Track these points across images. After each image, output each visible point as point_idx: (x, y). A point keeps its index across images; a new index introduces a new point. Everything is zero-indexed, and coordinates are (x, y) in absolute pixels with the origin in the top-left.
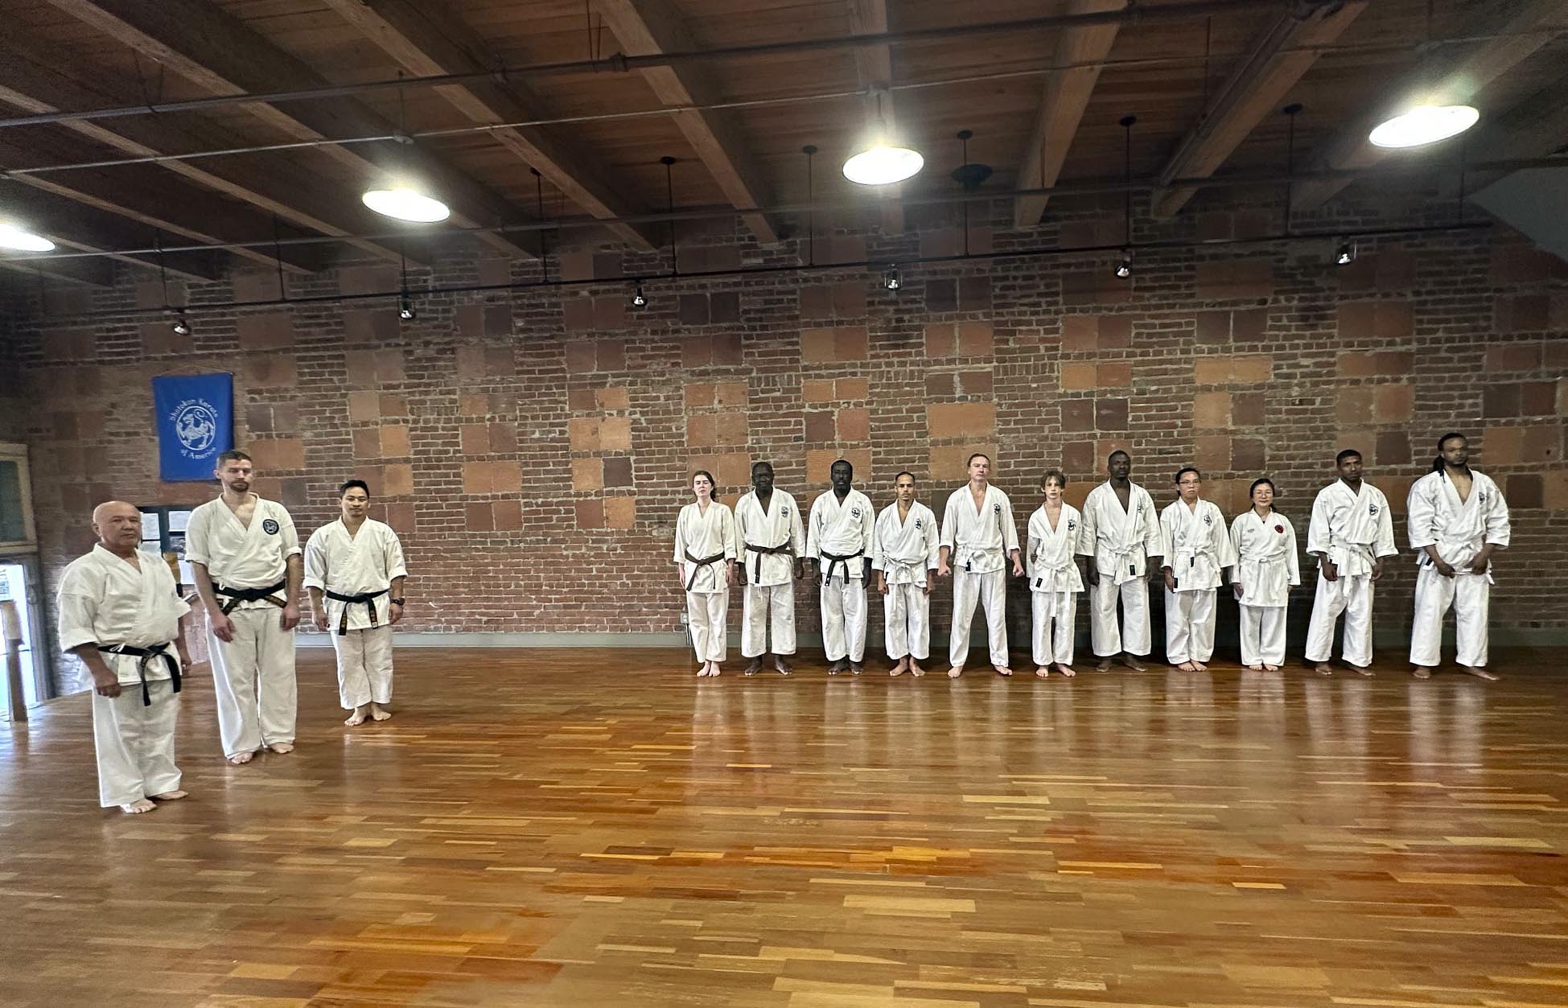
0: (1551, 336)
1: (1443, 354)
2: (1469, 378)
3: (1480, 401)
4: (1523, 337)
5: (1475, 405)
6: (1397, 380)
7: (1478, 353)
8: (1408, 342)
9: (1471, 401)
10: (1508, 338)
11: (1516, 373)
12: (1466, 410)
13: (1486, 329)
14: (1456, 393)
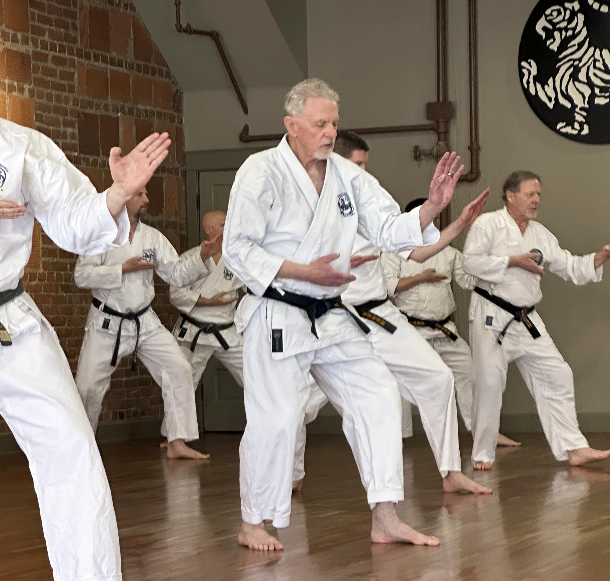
0: (113, 62)
1: (50, 65)
2: (67, 100)
3: (76, 131)
4: (96, 59)
5: (73, 136)
6: (22, 90)
7: (72, 70)
8: (25, 41)
9: (69, 130)
10: (88, 57)
11: (95, 101)
12: (68, 141)
13: (75, 41)
14: (61, 118)
